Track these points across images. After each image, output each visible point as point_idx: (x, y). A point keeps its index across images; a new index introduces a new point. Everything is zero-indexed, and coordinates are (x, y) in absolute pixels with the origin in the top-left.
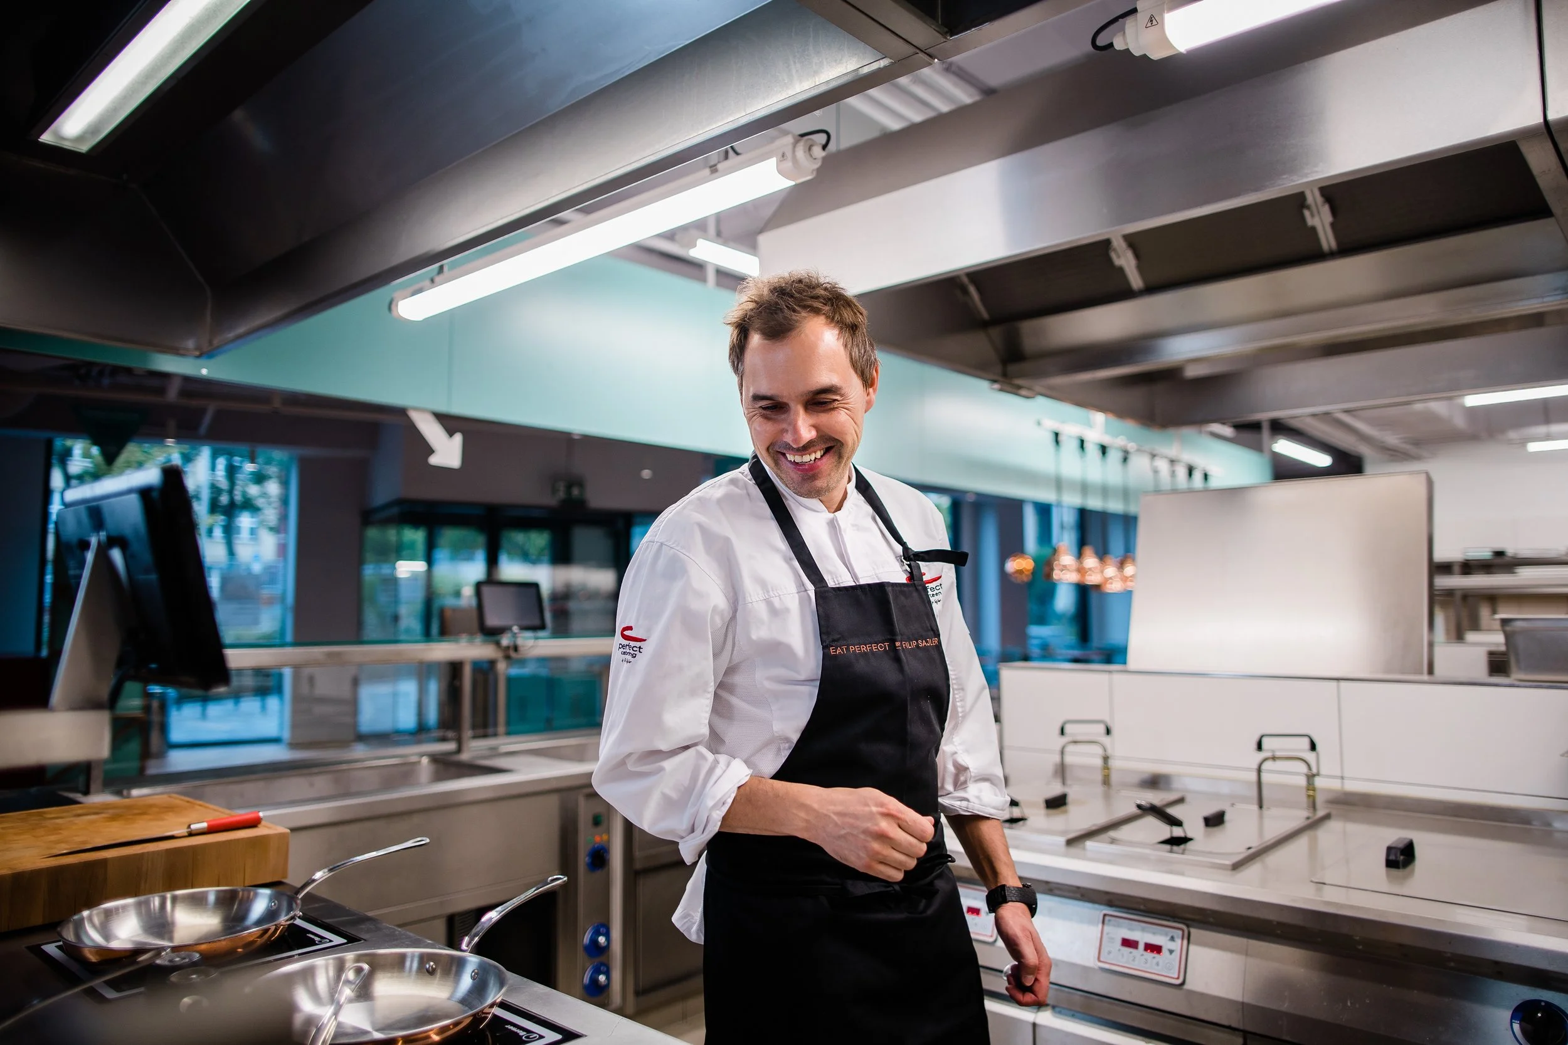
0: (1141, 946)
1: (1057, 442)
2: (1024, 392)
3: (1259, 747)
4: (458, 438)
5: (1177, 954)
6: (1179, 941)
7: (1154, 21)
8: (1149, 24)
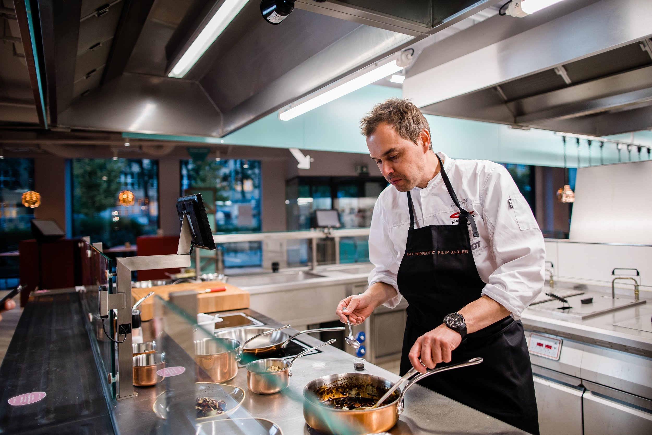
0: (544, 346)
1: (564, 141)
2: (524, 128)
3: (613, 273)
4: (308, 157)
5: (557, 350)
6: (558, 345)
7: (518, 5)
8: (516, 6)
